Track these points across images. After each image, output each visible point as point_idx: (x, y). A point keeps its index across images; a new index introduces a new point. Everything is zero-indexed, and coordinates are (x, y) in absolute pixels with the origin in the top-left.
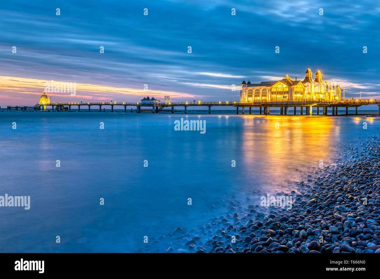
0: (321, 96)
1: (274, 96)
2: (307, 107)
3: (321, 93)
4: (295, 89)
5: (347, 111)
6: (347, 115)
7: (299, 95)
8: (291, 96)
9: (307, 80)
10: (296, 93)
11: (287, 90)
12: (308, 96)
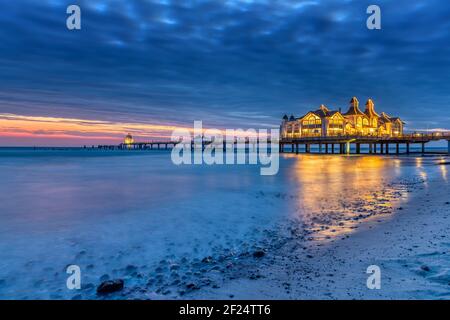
0: (372, 130)
1: (306, 130)
2: (341, 144)
3: (372, 126)
4: (331, 122)
5: (408, 148)
6: (408, 153)
7: (336, 129)
8: (325, 130)
9: (351, 111)
10: (331, 126)
11: (320, 122)
12: (353, 130)
